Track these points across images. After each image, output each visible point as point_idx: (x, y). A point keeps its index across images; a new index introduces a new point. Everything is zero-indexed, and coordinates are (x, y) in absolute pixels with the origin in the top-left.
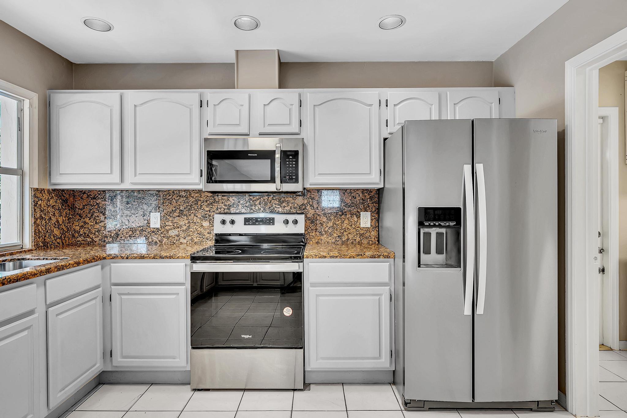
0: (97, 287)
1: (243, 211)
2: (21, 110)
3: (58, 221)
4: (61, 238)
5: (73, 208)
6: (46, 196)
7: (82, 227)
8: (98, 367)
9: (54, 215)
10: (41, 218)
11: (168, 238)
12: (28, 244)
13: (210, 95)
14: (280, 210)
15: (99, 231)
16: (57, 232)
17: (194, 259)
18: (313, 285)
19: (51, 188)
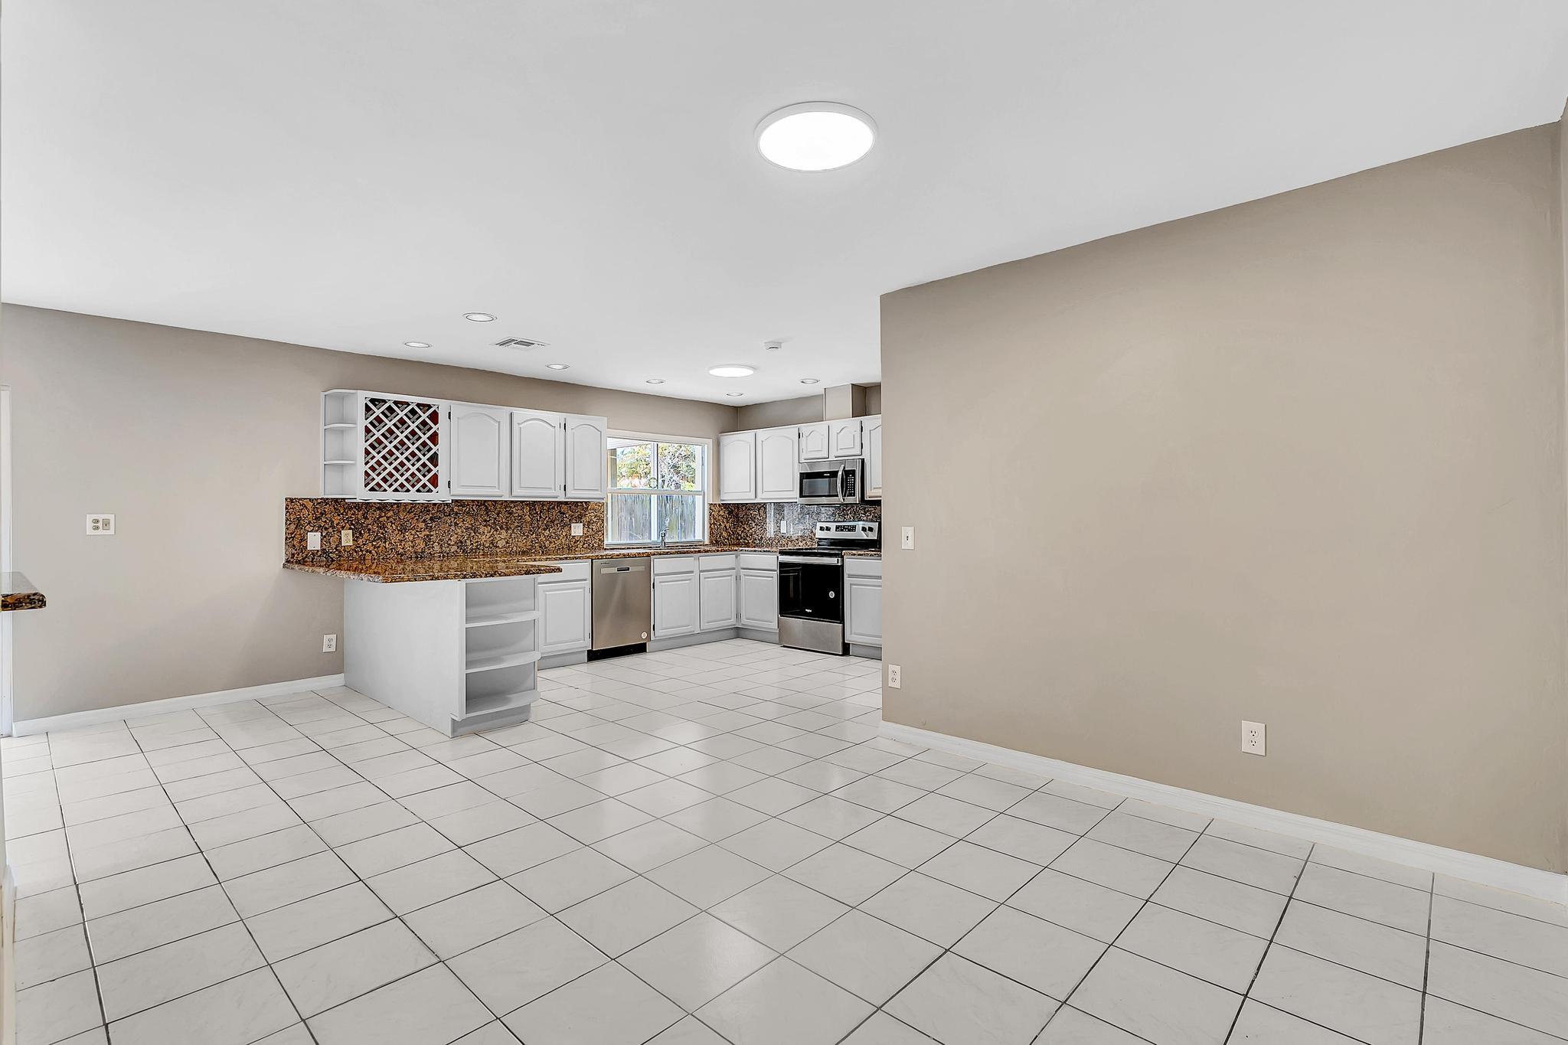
0: (734, 569)
1: (839, 519)
2: (703, 452)
3: (725, 527)
4: (728, 539)
5: (737, 516)
6: (718, 508)
7: (742, 532)
8: (732, 622)
9: (723, 522)
10: (714, 524)
11: (791, 541)
12: (707, 542)
13: (805, 428)
14: (865, 518)
15: (751, 535)
16: (725, 534)
17: (782, 553)
18: (850, 576)
19: (721, 503)
